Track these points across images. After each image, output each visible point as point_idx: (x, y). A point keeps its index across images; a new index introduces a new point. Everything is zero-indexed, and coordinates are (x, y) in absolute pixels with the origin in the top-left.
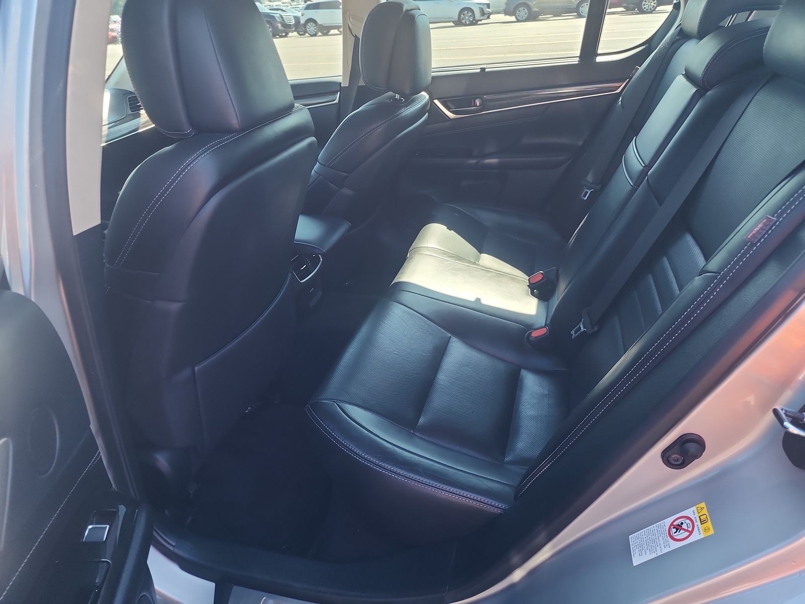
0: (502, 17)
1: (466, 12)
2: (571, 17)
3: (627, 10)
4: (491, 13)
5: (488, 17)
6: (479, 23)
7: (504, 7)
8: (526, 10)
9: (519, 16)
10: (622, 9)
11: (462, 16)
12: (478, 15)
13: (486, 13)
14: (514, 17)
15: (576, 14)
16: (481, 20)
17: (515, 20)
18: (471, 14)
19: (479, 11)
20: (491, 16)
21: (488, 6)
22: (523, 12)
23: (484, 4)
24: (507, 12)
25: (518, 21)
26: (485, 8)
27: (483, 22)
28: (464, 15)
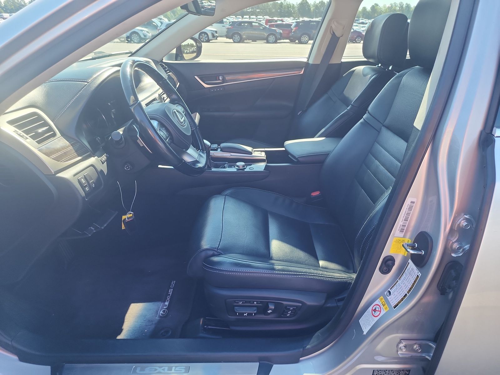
0: (225, 39)
1: (203, 35)
2: (263, 43)
3: (291, 42)
4: (218, 37)
5: (216, 39)
6: (211, 41)
7: (225, 33)
8: (238, 36)
9: (234, 40)
10: (288, 41)
11: (201, 36)
12: (210, 37)
13: (215, 36)
14: (232, 40)
15: (266, 41)
16: (212, 40)
17: (233, 42)
18: (206, 36)
19: (211, 34)
20: (218, 38)
21: (216, 32)
22: (237, 38)
23: (214, 31)
24: (227, 37)
25: (234, 42)
26: (214, 33)
27: (213, 41)
28: (202, 36)
